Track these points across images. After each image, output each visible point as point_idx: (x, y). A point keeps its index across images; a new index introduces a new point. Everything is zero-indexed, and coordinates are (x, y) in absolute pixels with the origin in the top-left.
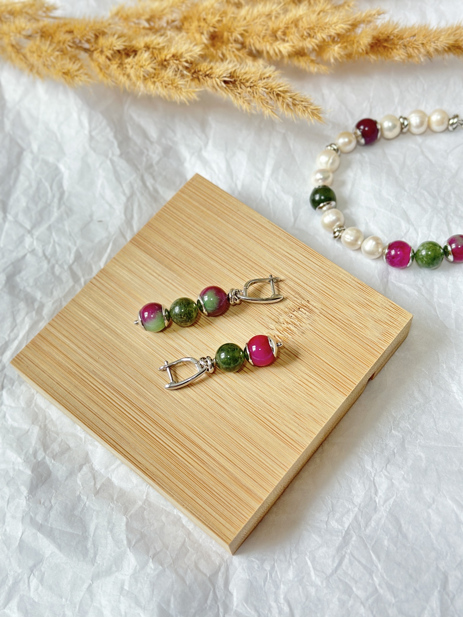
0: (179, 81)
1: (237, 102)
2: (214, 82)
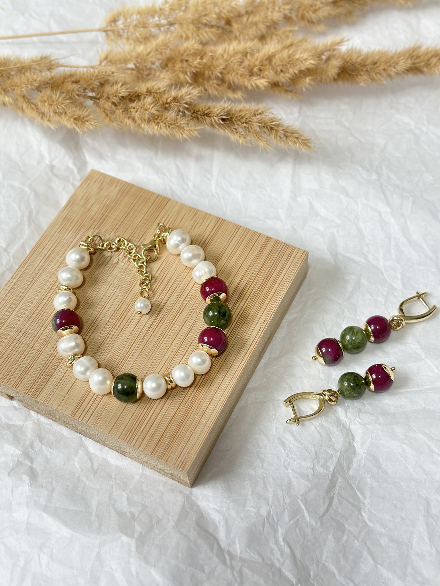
0: (181, 121)
1: (234, 137)
2: (213, 120)
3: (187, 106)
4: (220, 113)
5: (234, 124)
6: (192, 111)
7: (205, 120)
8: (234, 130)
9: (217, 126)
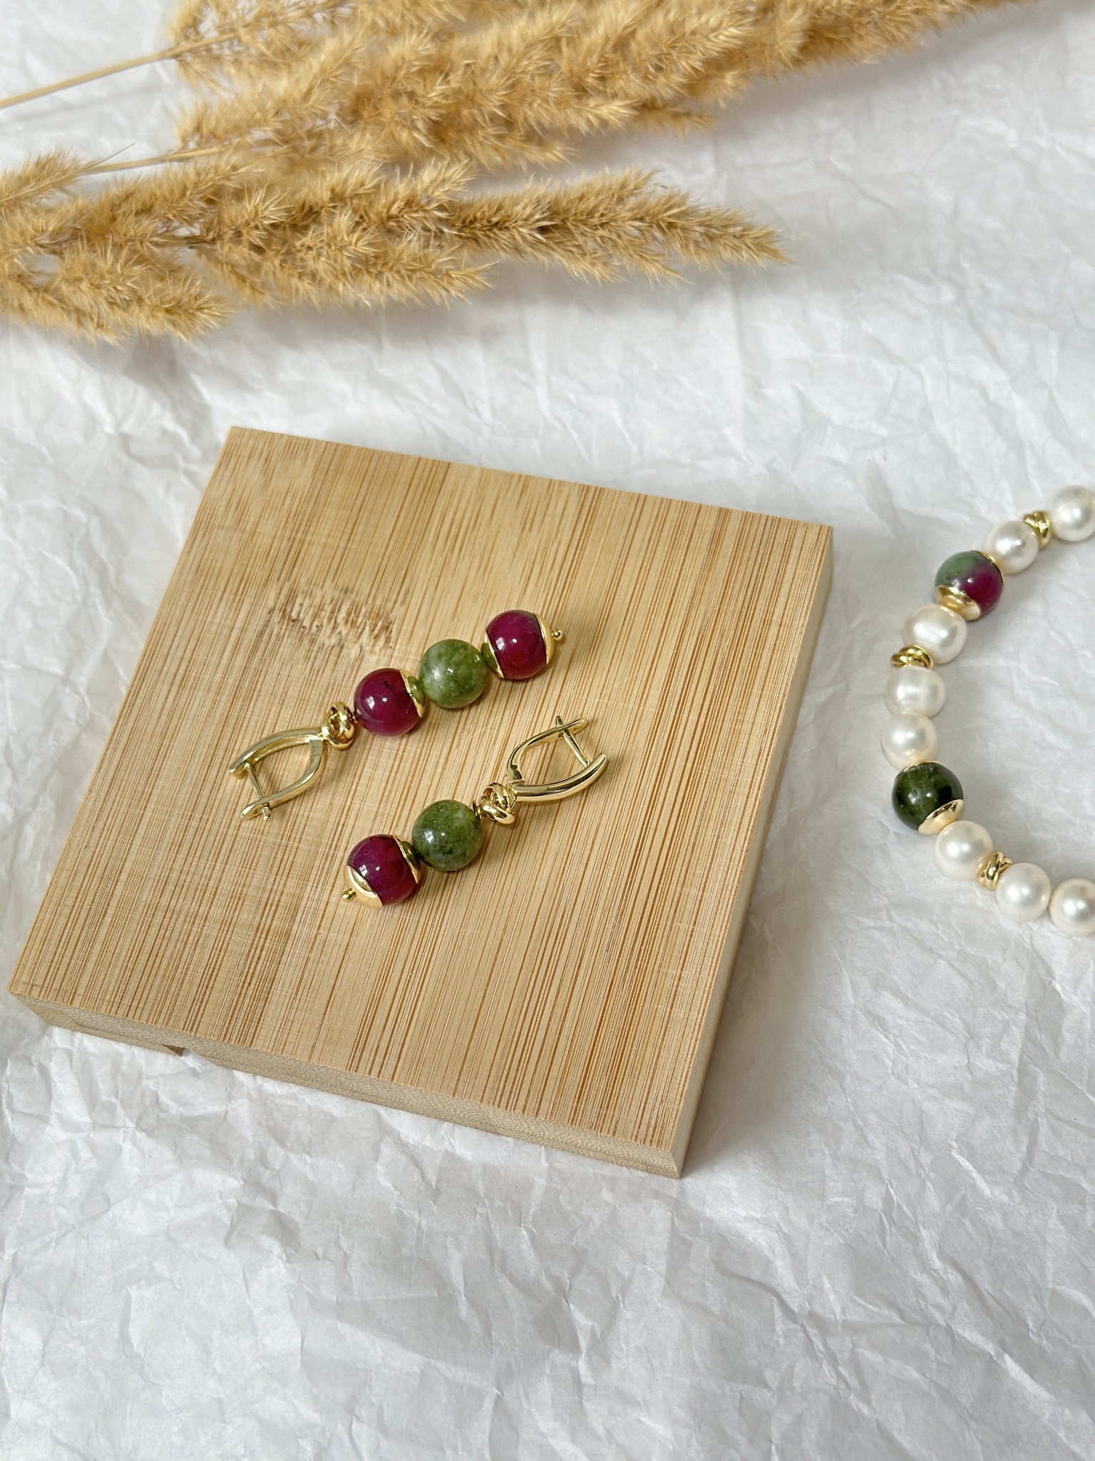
0: (438, 257)
1: (577, 268)
2: (518, 237)
3: (443, 215)
4: (531, 215)
5: (571, 233)
6: (459, 224)
7: (496, 240)
8: (574, 249)
9: (529, 250)
